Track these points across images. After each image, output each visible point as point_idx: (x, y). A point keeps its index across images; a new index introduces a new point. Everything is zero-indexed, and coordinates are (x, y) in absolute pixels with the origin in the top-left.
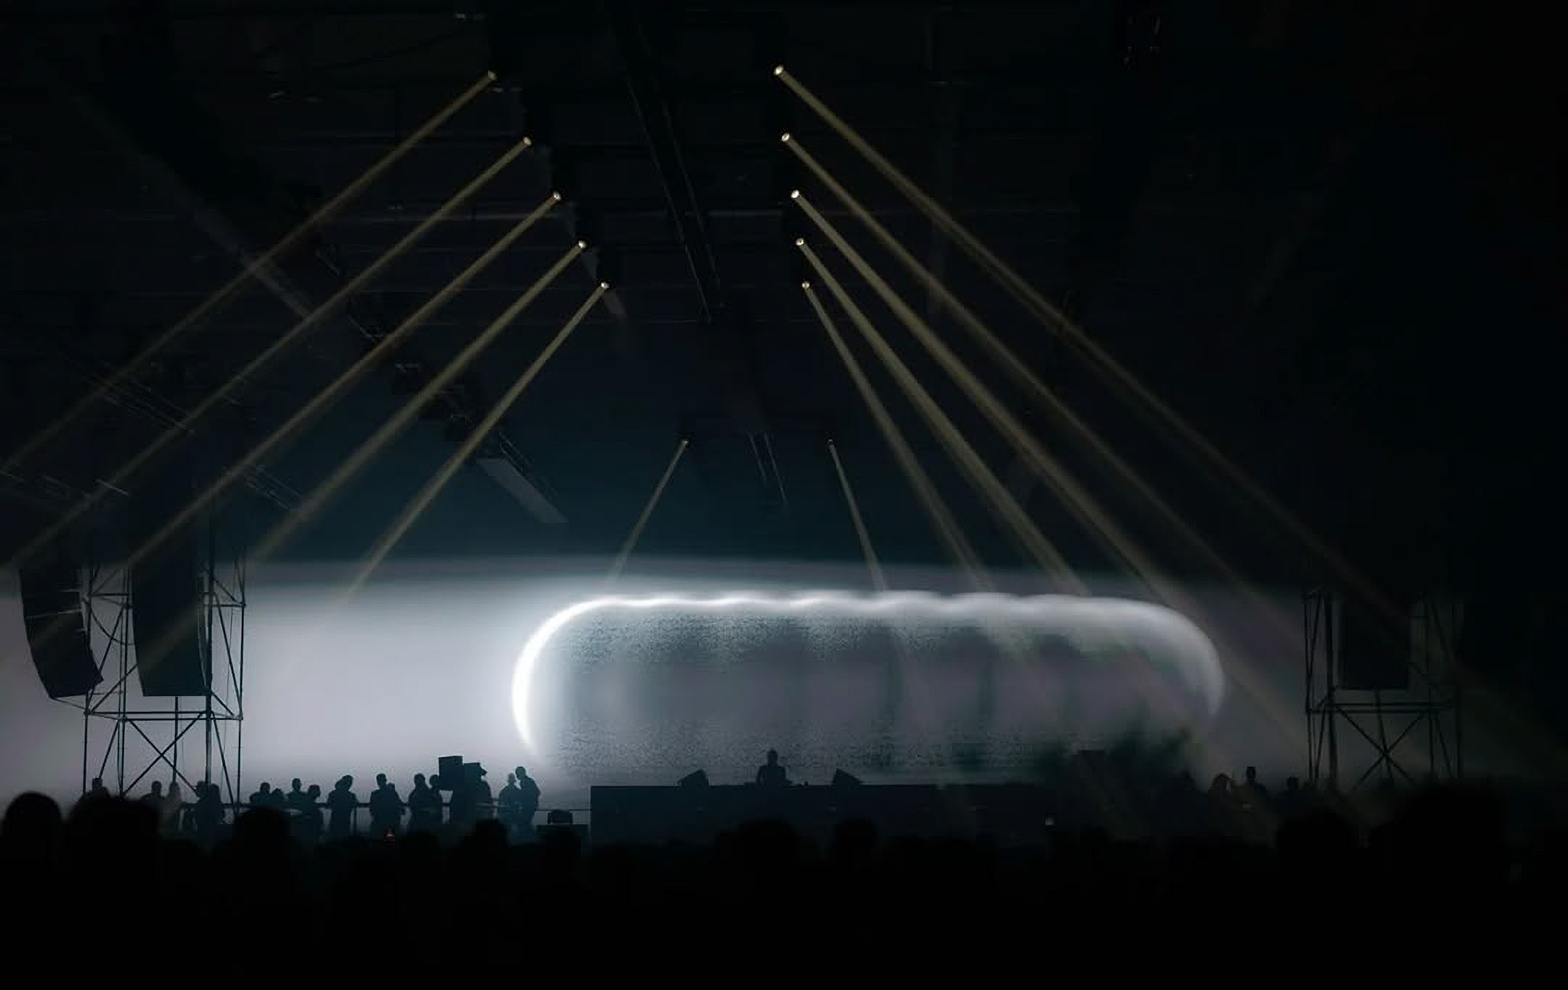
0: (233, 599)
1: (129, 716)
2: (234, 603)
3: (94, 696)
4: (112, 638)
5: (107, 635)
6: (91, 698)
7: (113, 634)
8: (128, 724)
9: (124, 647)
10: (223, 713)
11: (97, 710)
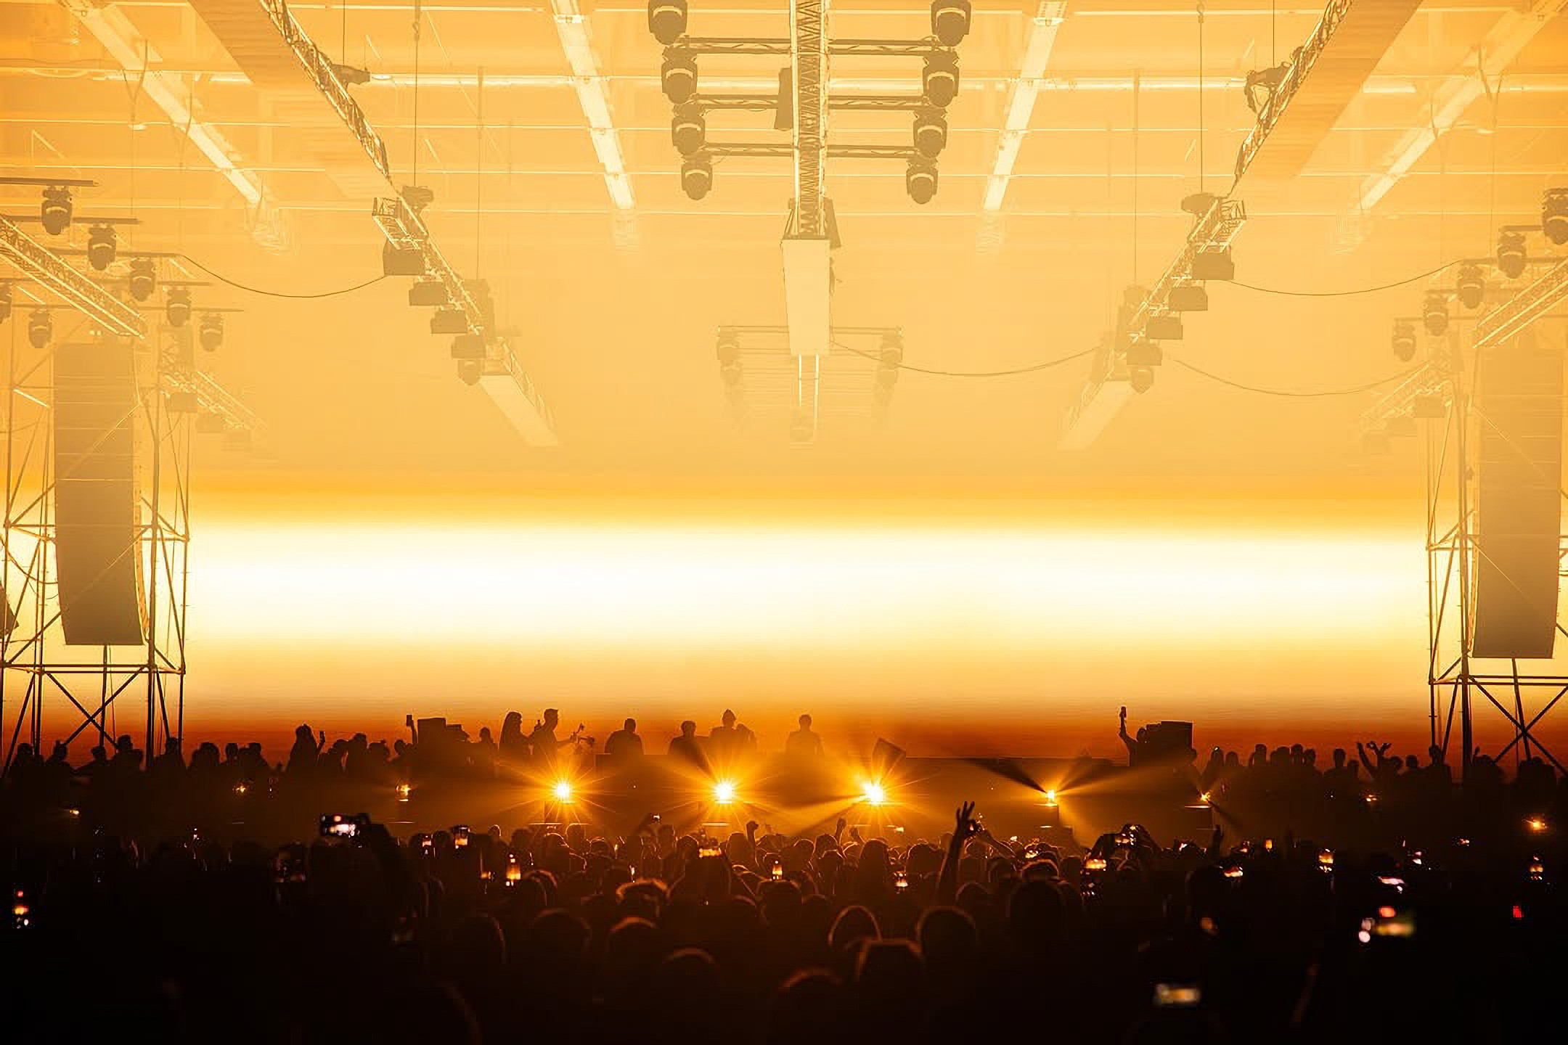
0: (174, 531)
1: (46, 669)
2: (176, 537)
3: (9, 644)
4: (29, 576)
5: (24, 573)
6: (7, 645)
7: (30, 572)
8: (45, 677)
9: (41, 585)
10: (163, 666)
11: (15, 662)
